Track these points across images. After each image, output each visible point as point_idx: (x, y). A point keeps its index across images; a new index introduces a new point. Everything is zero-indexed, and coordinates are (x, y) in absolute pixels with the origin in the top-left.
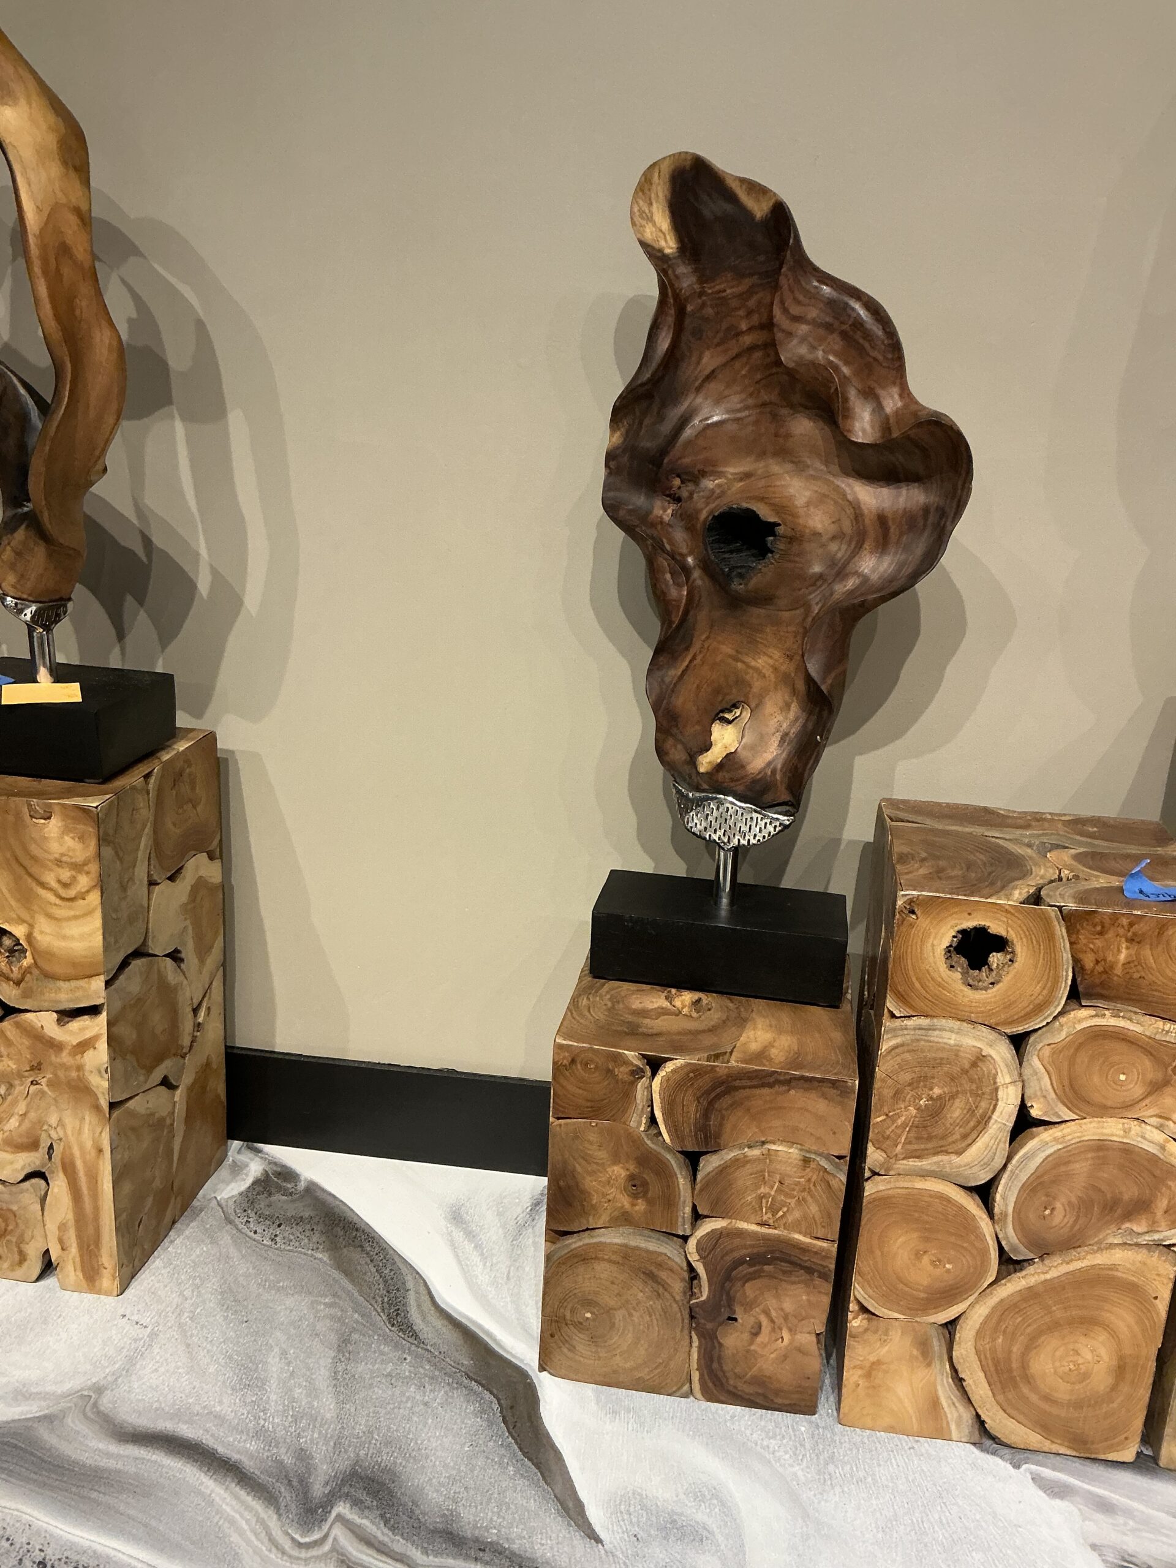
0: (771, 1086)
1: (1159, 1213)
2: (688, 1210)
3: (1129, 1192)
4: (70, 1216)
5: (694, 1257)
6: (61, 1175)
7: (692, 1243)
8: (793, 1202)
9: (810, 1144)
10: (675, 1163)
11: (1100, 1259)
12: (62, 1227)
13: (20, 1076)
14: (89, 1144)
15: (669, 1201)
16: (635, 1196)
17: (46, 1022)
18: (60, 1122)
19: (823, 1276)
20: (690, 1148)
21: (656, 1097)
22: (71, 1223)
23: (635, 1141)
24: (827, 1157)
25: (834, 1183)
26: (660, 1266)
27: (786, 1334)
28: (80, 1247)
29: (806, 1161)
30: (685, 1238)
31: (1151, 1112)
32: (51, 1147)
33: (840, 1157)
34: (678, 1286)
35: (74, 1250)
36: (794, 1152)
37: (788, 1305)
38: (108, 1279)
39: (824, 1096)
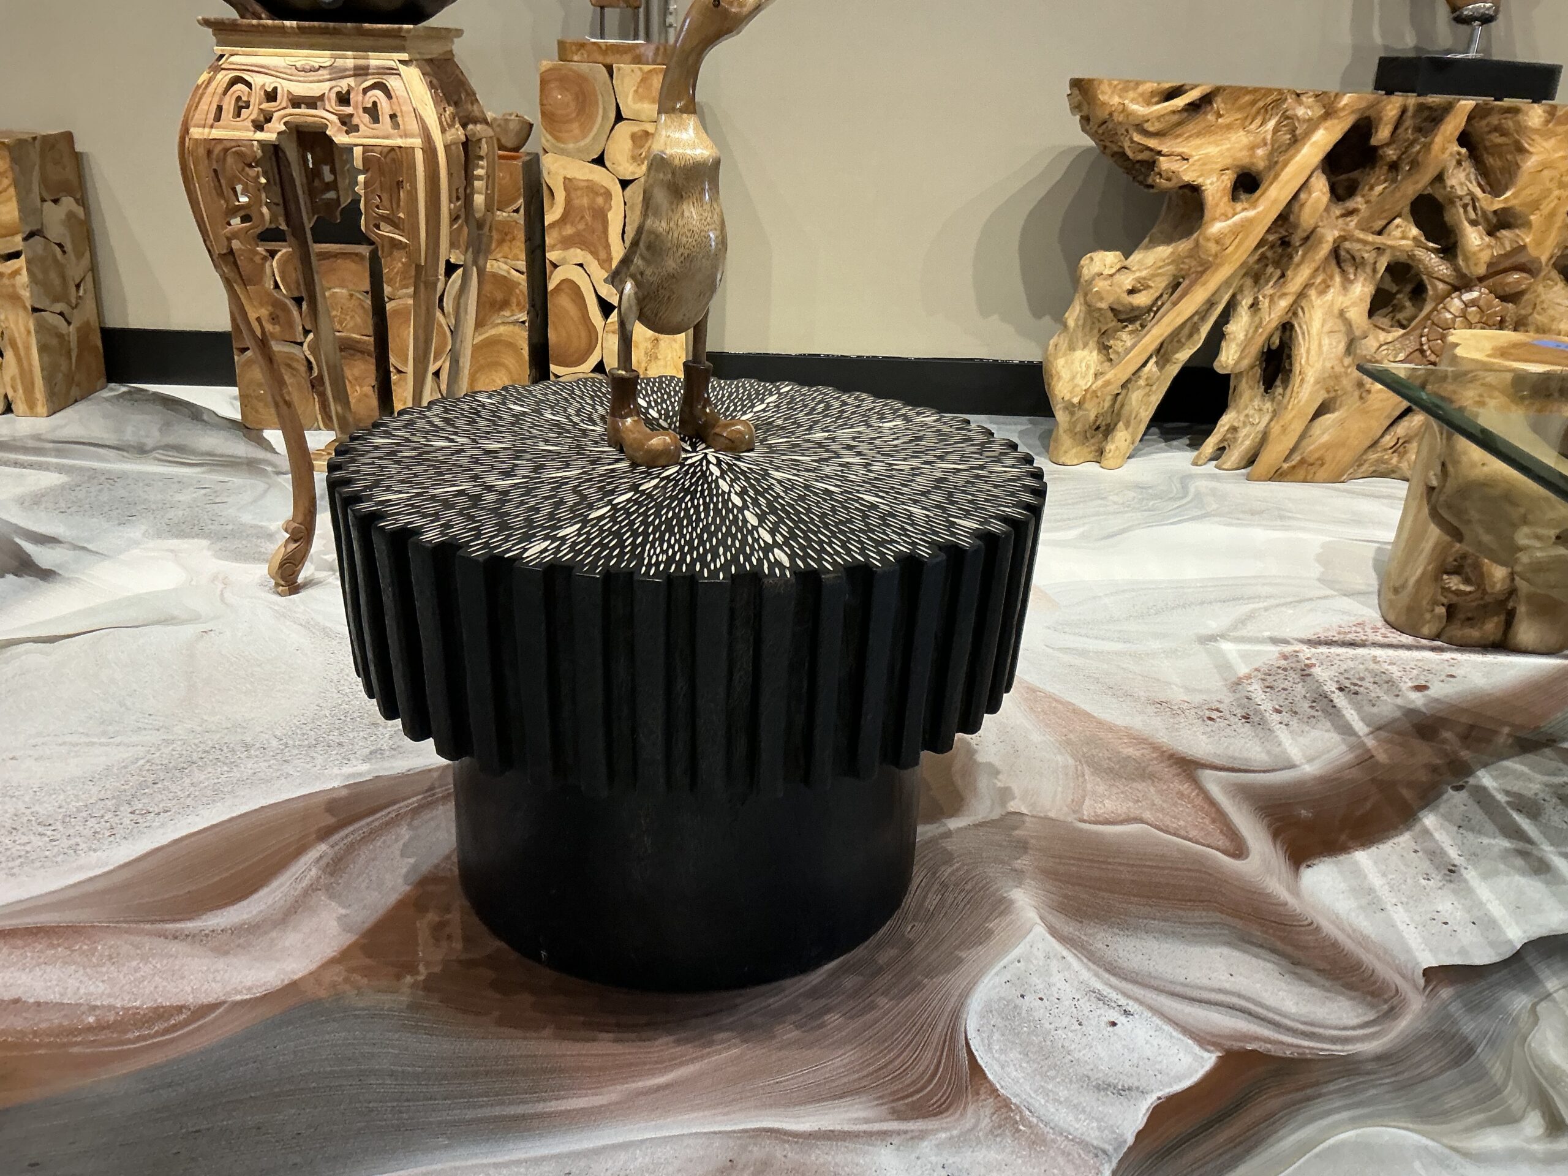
0: (328, 258)
1: (514, 305)
2: (301, 328)
3: (499, 296)
5: (307, 353)
7: (305, 345)
8: (348, 318)
9: (351, 286)
10: (291, 304)
11: (493, 332)
12: (13, 379)
14: (22, 329)
15: (291, 325)
16: (274, 324)
18: (6, 318)
19: (369, 355)
20: (296, 295)
21: (276, 271)
22: (18, 376)
23: (269, 294)
24: (359, 292)
25: (366, 306)
26: (292, 359)
27: (358, 388)
28: (24, 391)
29: (351, 295)
30: (301, 344)
31: (499, 256)
33: (367, 293)
34: (303, 369)
35: (21, 391)
36: (344, 291)
37: (356, 372)
38: (41, 408)
39: (353, 261)
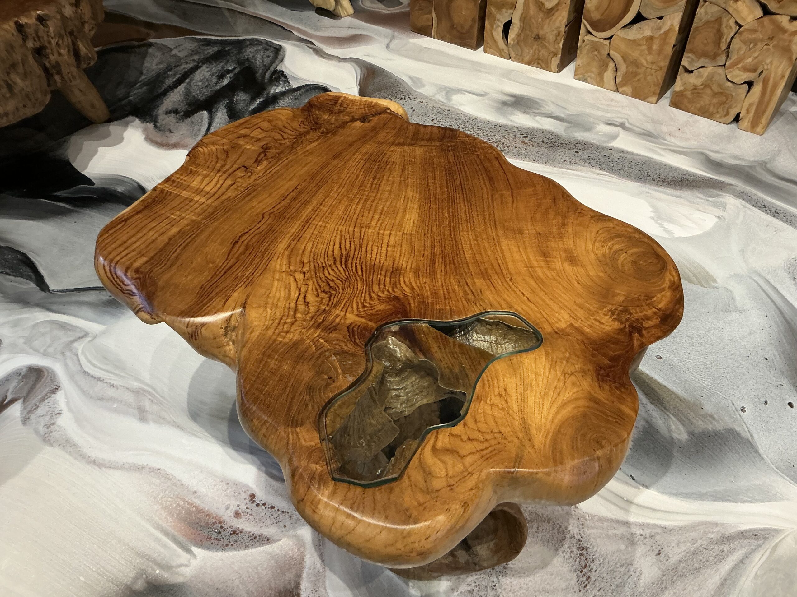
4: (757, 101)
6: (761, 84)
13: (762, 41)
17: (784, 20)
32: (762, 72)
